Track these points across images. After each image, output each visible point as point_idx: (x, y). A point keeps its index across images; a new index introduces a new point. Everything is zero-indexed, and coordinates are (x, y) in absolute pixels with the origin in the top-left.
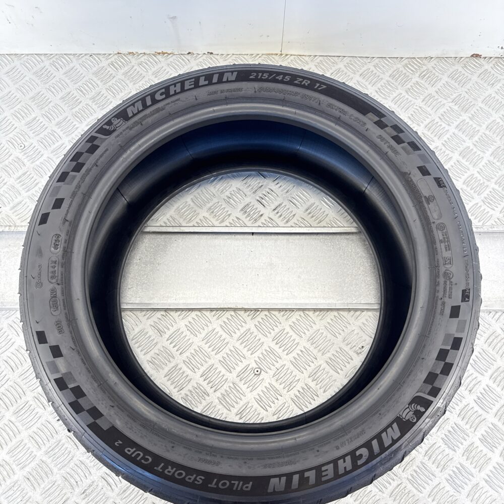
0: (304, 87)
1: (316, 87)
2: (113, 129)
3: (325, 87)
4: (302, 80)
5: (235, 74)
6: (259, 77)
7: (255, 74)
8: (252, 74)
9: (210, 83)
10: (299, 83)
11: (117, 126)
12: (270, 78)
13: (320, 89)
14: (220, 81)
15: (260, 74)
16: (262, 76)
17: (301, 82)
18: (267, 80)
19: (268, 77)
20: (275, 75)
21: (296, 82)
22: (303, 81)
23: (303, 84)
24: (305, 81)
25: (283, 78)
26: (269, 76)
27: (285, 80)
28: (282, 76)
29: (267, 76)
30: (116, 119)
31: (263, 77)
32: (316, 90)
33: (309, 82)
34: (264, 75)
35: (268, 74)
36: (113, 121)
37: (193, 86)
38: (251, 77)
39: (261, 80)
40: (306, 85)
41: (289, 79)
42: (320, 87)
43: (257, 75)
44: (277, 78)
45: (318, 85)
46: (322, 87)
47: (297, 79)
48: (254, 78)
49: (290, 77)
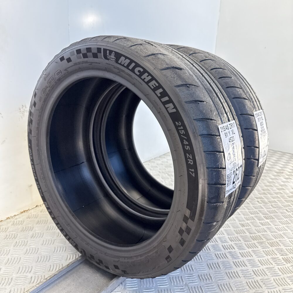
0: (187, 161)
1: (190, 170)
2: (108, 58)
3: (194, 175)
4: (191, 158)
5: (175, 110)
6: (179, 128)
7: (180, 124)
8: (179, 122)
9: (160, 98)
10: (188, 157)
11: (111, 59)
12: (182, 136)
13: (190, 172)
14: (164, 103)
15: (182, 128)
16: (181, 130)
17: (189, 158)
18: (179, 134)
20: (186, 138)
21: (187, 155)
23: (188, 160)
24: (192, 161)
25: (187, 145)
26: (183, 135)
27: (185, 146)
28: (187, 143)
29: (182, 133)
30: (114, 55)
31: (180, 131)
32: (188, 171)
33: (192, 164)
34: (182, 131)
35: (184, 133)
36: (112, 54)
37: (153, 88)
38: (177, 123)
39: (178, 131)
40: (189, 163)
41: (187, 149)
42: (192, 172)
43: (180, 126)
44: (184, 141)
45: (193, 170)
46: (193, 174)
47: (191, 155)
48: (177, 125)
49: (189, 149)
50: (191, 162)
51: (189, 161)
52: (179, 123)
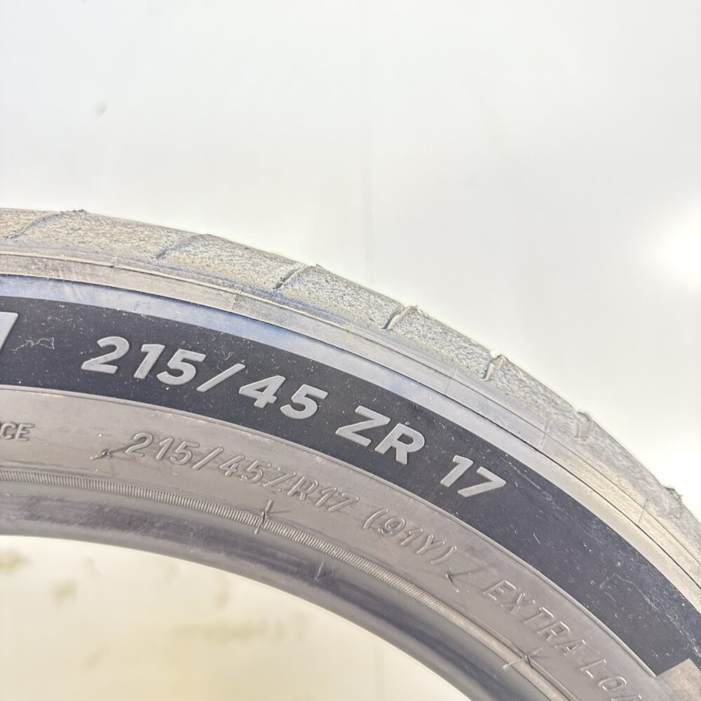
0: (383, 466)
1: (448, 481)
3: (497, 482)
4: (386, 420)
6: (141, 373)
7: (122, 346)
8: (103, 342)
10: (365, 442)
12: (202, 388)
13: (466, 492)
15: (153, 351)
16: (160, 365)
17: (376, 434)
18: (184, 398)
19: (198, 379)
20: (239, 367)
21: (346, 432)
22: (387, 429)
23: (381, 448)
24: (401, 429)
25: (283, 395)
26: (204, 372)
27: (287, 410)
28: (276, 382)
29: (189, 372)
31: (164, 377)
32: (446, 499)
33: (419, 441)
34: (174, 363)
35: (200, 357)
38: (94, 365)
39: (150, 392)
40: (402, 458)
41: (311, 408)
42: (470, 478)
43: (134, 357)
44: (247, 390)
45: (463, 464)
46: (484, 480)
47: (361, 410)
48: (112, 369)
49: (322, 394)
50: (405, 439)
51: (392, 451)
52: (112, 348)
